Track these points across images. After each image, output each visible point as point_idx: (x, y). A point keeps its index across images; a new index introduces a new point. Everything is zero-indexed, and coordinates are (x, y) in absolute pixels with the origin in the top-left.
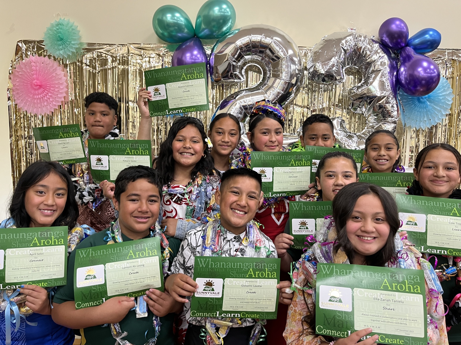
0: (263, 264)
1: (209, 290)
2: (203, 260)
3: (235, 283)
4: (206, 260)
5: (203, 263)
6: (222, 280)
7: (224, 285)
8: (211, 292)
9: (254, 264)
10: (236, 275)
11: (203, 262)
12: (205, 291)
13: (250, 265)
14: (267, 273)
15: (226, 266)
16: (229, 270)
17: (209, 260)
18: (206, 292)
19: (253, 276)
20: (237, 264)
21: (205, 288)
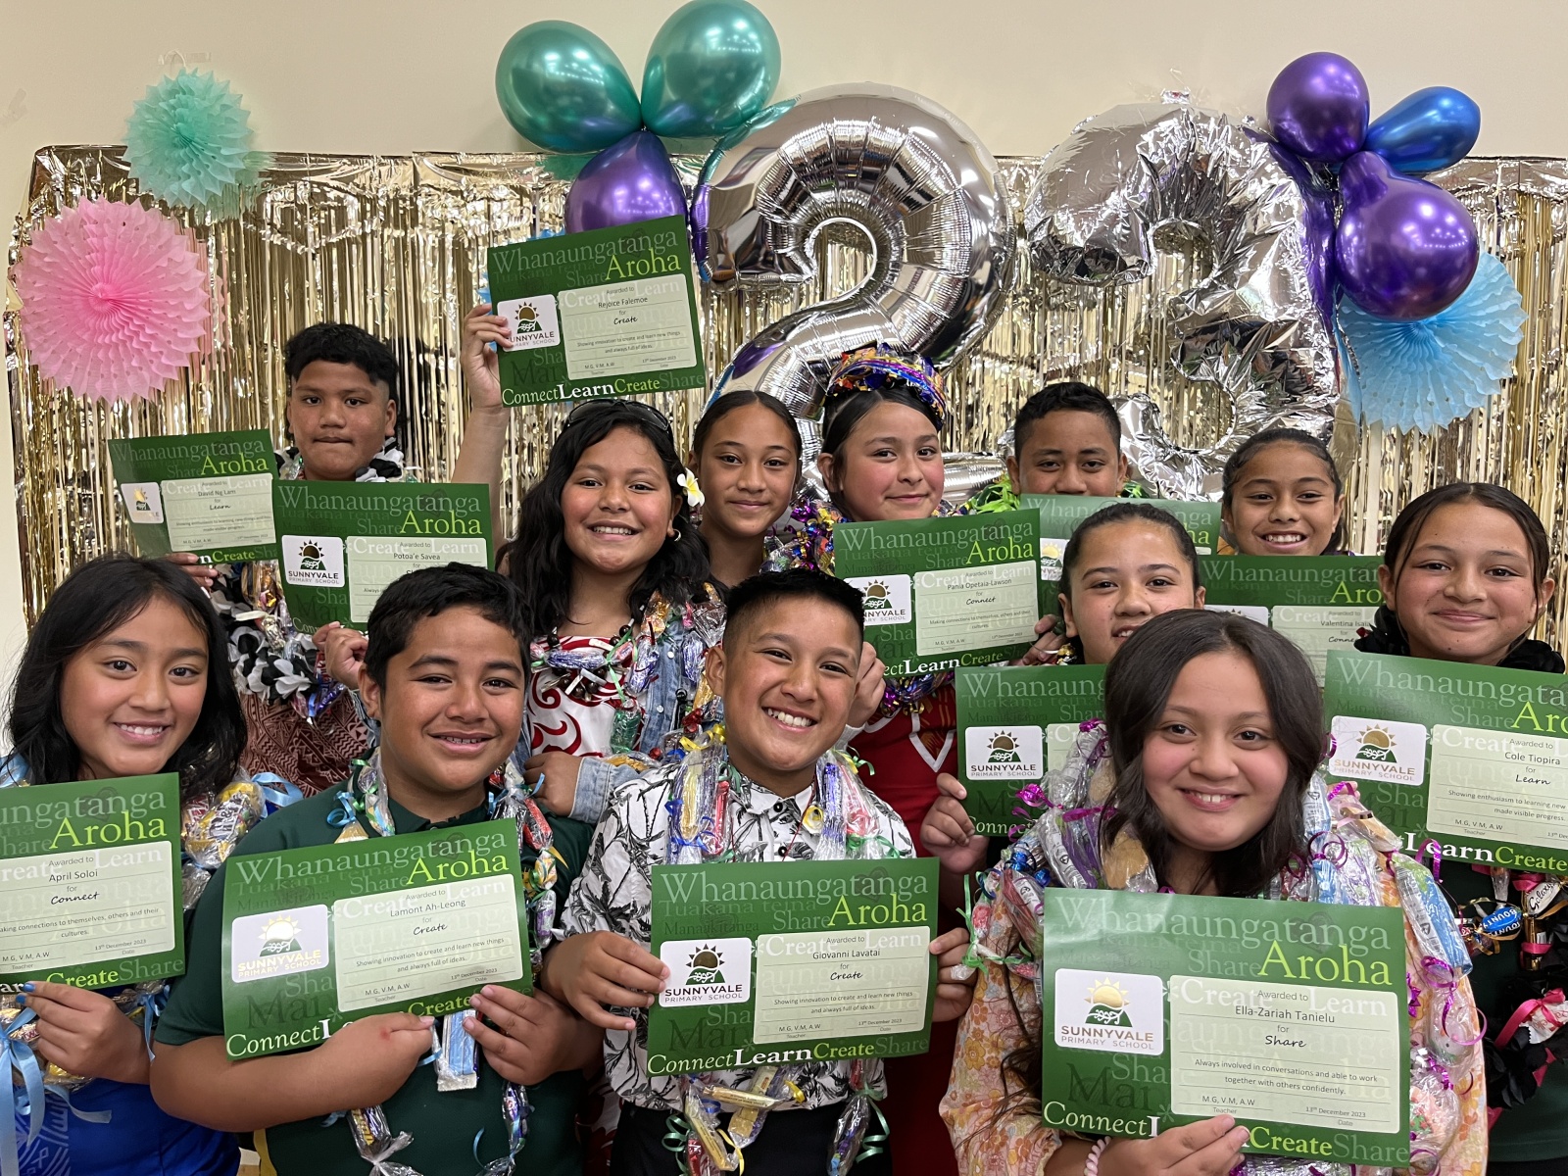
0: (881, 880)
1: (708, 982)
2: (680, 877)
3: (793, 949)
4: (689, 878)
5: (680, 889)
6: (747, 941)
7: (754, 961)
8: (714, 986)
9: (853, 880)
10: (794, 922)
11: (680, 885)
12: (692, 987)
13: (839, 884)
14: (895, 908)
15: (758, 895)
16: (769, 907)
17: (700, 877)
18: (697, 987)
19: (852, 923)
20: (795, 887)
21: (693, 974)
